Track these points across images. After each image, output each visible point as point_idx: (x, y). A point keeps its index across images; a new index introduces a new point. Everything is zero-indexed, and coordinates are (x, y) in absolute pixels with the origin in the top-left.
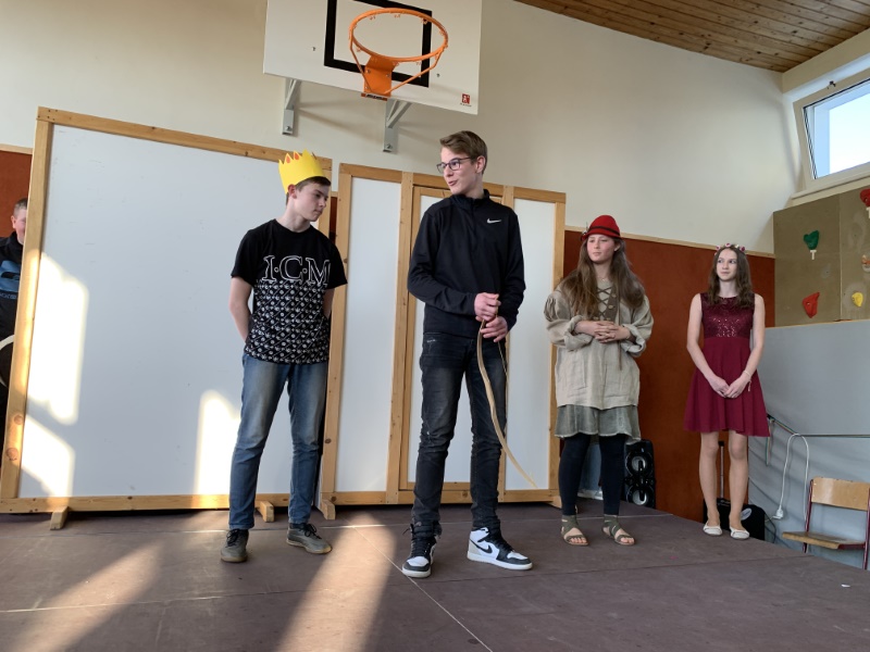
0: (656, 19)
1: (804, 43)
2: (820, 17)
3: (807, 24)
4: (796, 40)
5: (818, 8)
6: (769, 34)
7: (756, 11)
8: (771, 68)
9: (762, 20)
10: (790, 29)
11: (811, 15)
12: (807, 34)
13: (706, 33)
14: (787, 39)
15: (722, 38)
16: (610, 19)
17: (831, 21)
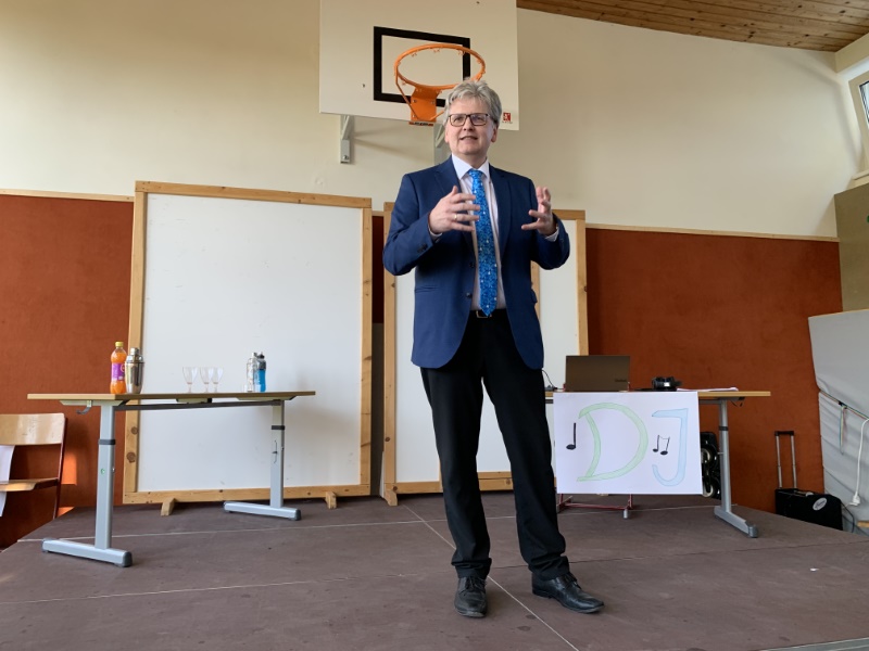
0: (694, 15)
4: (845, 19)
6: (815, 17)
8: (822, 49)
9: (806, 4)
10: (837, 9)
12: (857, 12)
13: (749, 22)
14: (835, 19)
15: (766, 26)
16: (648, 20)
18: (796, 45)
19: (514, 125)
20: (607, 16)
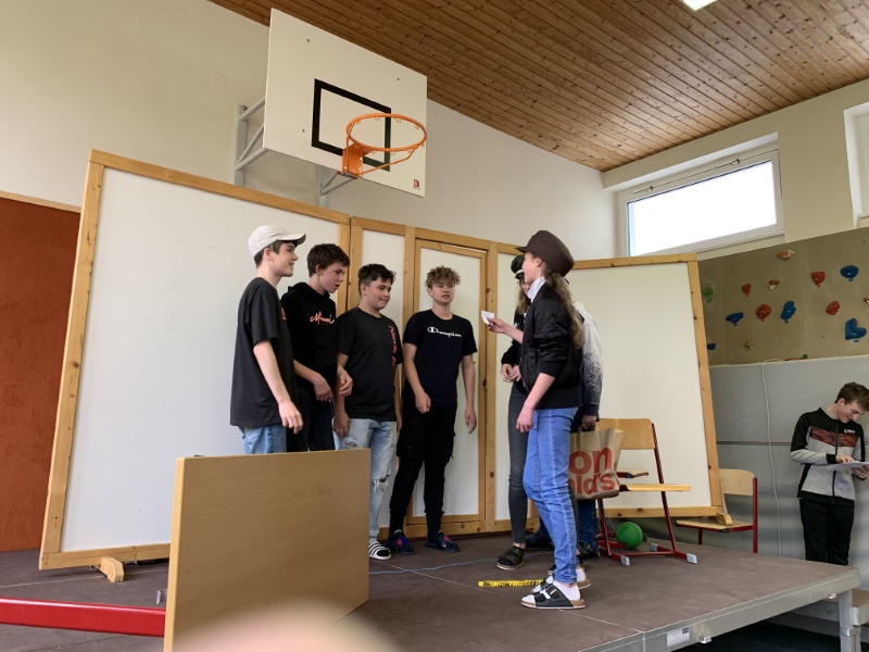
0: (524, 123)
1: (624, 154)
2: (638, 138)
3: (629, 141)
4: (619, 151)
5: (638, 132)
6: (601, 145)
7: (598, 128)
8: (596, 168)
9: (600, 135)
10: (616, 143)
11: (633, 135)
12: (629, 148)
13: (558, 138)
14: (612, 149)
15: (568, 143)
16: (490, 119)
17: (644, 141)
18: (582, 162)
19: (421, 192)
20: (460, 108)
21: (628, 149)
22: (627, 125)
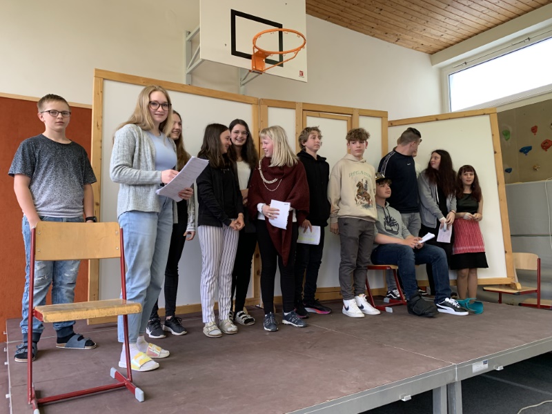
0: (375, 26)
1: (445, 41)
2: (455, 29)
3: (449, 32)
4: (442, 39)
5: (455, 25)
6: (430, 36)
7: (426, 24)
8: (426, 52)
9: (428, 29)
10: (440, 34)
11: (451, 27)
13: (399, 33)
14: (437, 38)
15: (406, 37)
16: (351, 24)
17: (460, 31)
18: (416, 49)
19: (305, 79)
20: (330, 19)
21: (448, 37)
22: (447, 21)
